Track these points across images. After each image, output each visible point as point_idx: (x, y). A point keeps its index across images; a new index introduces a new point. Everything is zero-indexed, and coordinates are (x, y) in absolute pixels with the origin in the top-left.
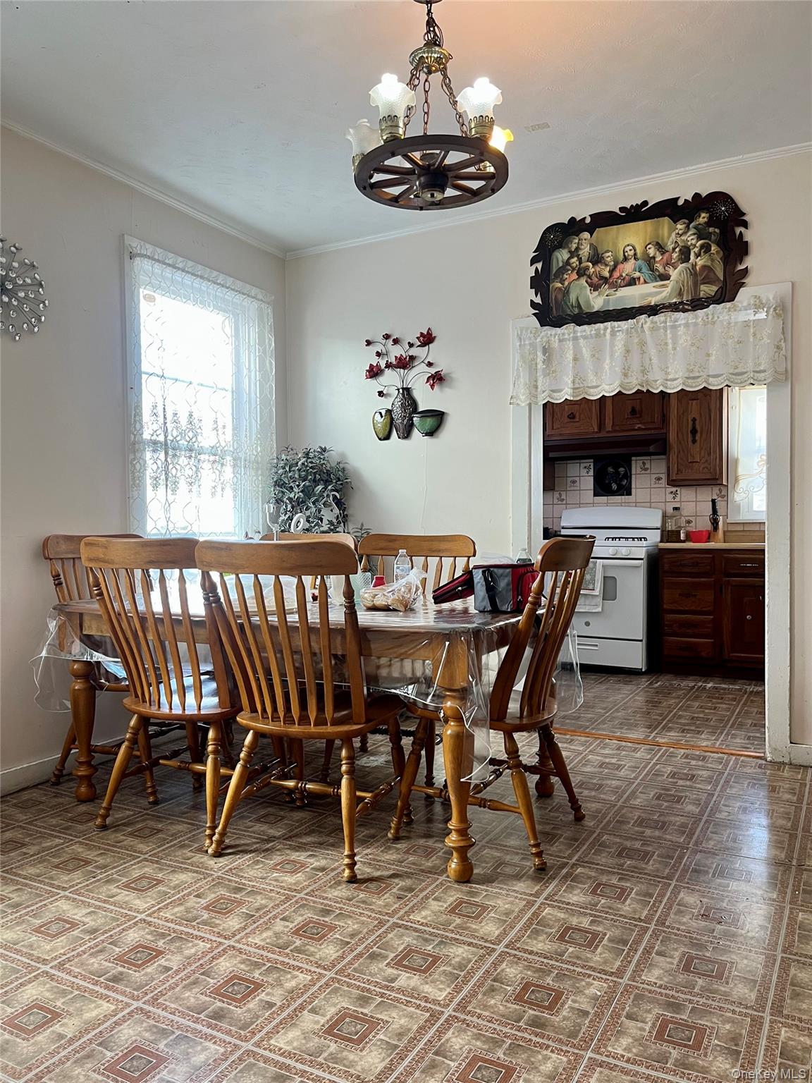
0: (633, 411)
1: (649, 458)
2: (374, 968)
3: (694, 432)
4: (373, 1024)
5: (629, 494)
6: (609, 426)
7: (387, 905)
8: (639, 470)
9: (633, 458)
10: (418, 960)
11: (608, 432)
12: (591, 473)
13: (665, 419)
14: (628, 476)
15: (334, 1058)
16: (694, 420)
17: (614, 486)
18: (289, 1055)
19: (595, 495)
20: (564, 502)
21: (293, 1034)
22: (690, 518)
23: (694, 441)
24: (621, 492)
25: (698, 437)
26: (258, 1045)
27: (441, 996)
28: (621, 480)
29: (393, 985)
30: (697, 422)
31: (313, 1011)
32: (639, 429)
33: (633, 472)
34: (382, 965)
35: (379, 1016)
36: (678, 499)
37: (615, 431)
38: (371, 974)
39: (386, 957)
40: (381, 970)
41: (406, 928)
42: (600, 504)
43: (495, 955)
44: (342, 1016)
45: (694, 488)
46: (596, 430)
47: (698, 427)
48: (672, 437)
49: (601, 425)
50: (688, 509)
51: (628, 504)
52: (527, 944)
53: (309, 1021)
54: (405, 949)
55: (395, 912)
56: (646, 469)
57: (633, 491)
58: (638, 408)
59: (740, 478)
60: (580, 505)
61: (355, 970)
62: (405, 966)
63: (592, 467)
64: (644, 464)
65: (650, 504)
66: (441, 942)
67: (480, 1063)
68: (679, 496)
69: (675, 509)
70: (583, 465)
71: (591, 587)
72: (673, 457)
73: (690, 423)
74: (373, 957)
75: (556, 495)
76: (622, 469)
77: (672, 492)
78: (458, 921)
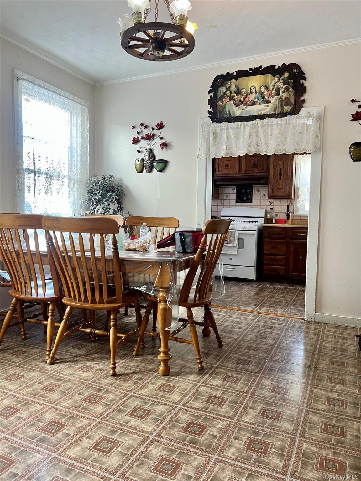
0: (254, 165)
1: (260, 186)
2: (119, 416)
3: (280, 175)
4: (116, 443)
5: (251, 202)
6: (243, 171)
7: (129, 387)
8: (256, 191)
9: (254, 186)
10: (140, 412)
11: (243, 174)
12: (235, 192)
13: (268, 168)
14: (251, 194)
15: (96, 460)
16: (281, 169)
17: (245, 198)
18: (74, 459)
19: (236, 202)
20: (223, 205)
21: (78, 449)
22: (278, 213)
23: (280, 179)
24: (247, 201)
25: (282, 177)
26: (60, 454)
27: (150, 429)
28: (248, 195)
29: (127, 424)
30: (282, 170)
31: (88, 438)
32: (257, 173)
33: (253, 192)
34: (124, 415)
35: (119, 440)
36: (272, 205)
37: (245, 173)
38: (118, 420)
39: (125, 411)
40: (123, 417)
41: (137, 397)
42: (238, 206)
43: (177, 409)
44: (103, 439)
45: (279, 200)
46: (237, 173)
47: (282, 173)
48: (271, 177)
49: (240, 171)
50: (276, 209)
51: (250, 206)
52: (192, 404)
53: (86, 443)
54: (135, 407)
55: (132, 390)
56: (259, 191)
57: (253, 200)
58: (256, 163)
59: (300, 196)
60: (229, 206)
61: (111, 418)
62: (135, 416)
63: (235, 189)
64: (258, 188)
65: (260, 207)
66: (152, 404)
67: (164, 462)
68: (273, 203)
69: (271, 209)
70: (231, 188)
71: (233, 243)
72: (271, 186)
73: (279, 170)
74: (120, 411)
75: (219, 201)
76: (248, 191)
77: (270, 202)
78: (161, 394)
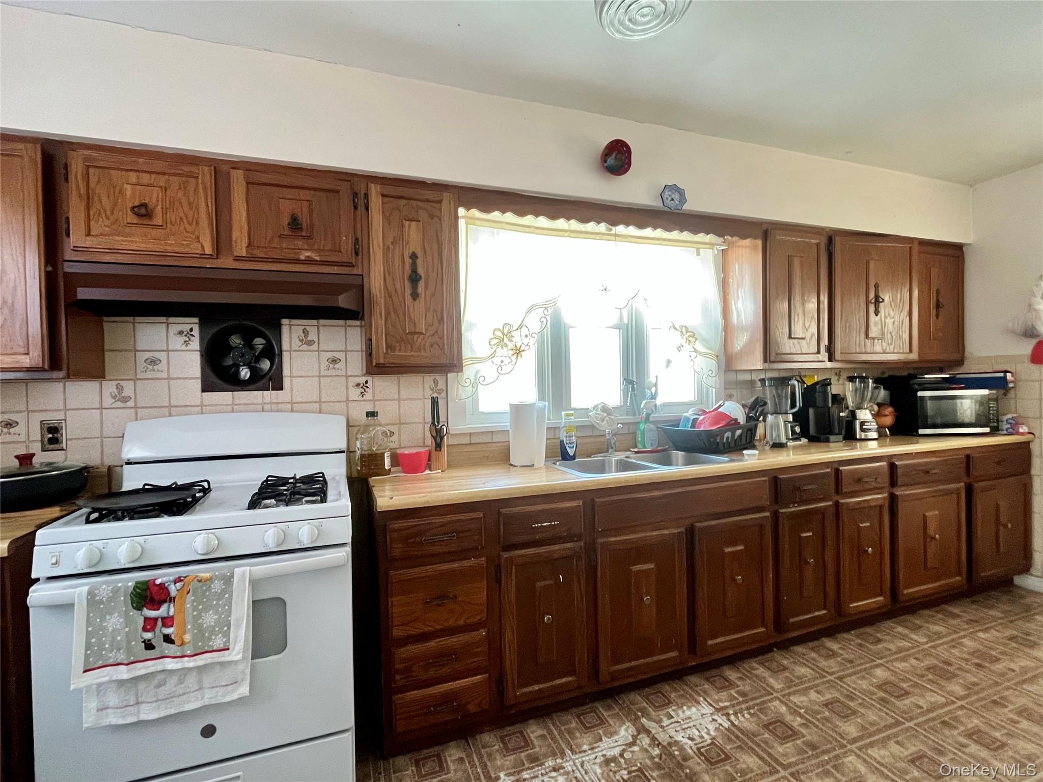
0: (295, 224)
1: (314, 322)
3: (414, 278)
5: (279, 387)
6: (241, 249)
8: (296, 344)
9: (285, 321)
11: (238, 259)
12: (195, 344)
13: (359, 248)
14: (272, 353)
16: (414, 257)
17: (245, 373)
19: (207, 387)
20: (131, 404)
22: (392, 428)
23: (415, 296)
24: (259, 384)
25: (421, 289)
28: (258, 359)
30: (419, 262)
32: (309, 261)
33: (285, 345)
36: (369, 395)
37: (251, 259)
42: (217, 409)
45: (393, 378)
46: (208, 250)
47: (421, 271)
48: (376, 283)
49: (221, 241)
50: (388, 412)
51: (276, 408)
56: (310, 343)
57: (286, 382)
58: (304, 221)
59: (465, 363)
60: (170, 410)
63: (196, 332)
64: (305, 331)
65: (321, 407)
68: (370, 391)
69: (371, 414)
70: (174, 329)
71: (218, 642)
72: (378, 321)
73: (408, 261)
75: (109, 387)
76: (259, 342)
77: (358, 385)
